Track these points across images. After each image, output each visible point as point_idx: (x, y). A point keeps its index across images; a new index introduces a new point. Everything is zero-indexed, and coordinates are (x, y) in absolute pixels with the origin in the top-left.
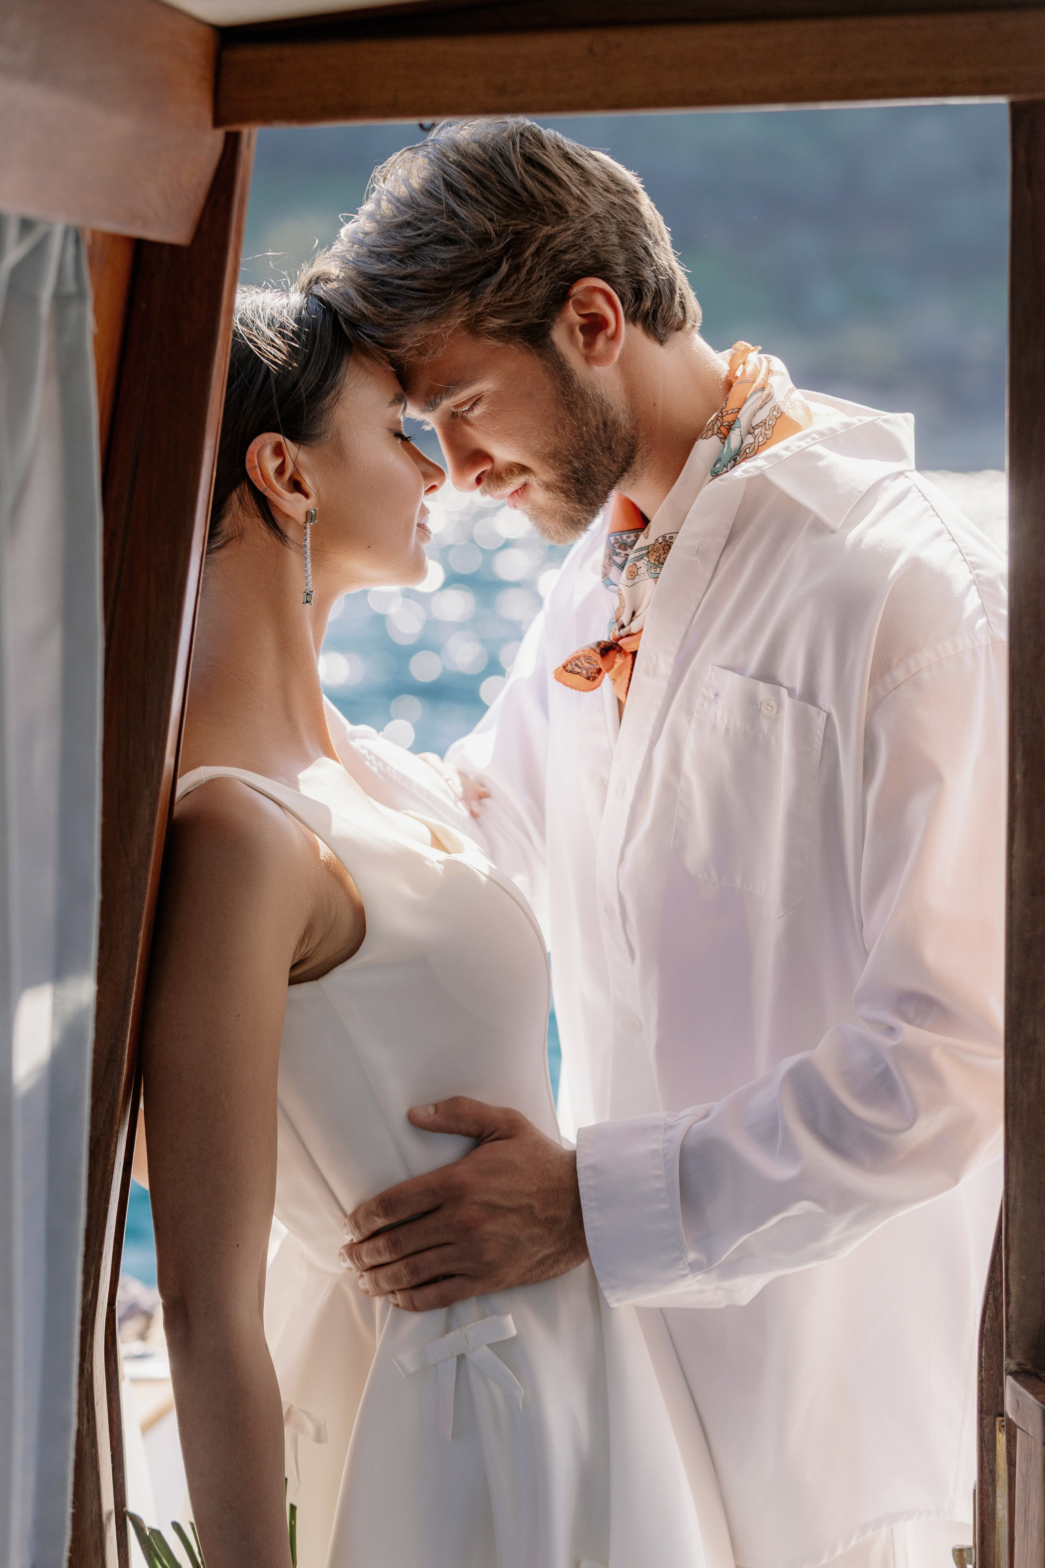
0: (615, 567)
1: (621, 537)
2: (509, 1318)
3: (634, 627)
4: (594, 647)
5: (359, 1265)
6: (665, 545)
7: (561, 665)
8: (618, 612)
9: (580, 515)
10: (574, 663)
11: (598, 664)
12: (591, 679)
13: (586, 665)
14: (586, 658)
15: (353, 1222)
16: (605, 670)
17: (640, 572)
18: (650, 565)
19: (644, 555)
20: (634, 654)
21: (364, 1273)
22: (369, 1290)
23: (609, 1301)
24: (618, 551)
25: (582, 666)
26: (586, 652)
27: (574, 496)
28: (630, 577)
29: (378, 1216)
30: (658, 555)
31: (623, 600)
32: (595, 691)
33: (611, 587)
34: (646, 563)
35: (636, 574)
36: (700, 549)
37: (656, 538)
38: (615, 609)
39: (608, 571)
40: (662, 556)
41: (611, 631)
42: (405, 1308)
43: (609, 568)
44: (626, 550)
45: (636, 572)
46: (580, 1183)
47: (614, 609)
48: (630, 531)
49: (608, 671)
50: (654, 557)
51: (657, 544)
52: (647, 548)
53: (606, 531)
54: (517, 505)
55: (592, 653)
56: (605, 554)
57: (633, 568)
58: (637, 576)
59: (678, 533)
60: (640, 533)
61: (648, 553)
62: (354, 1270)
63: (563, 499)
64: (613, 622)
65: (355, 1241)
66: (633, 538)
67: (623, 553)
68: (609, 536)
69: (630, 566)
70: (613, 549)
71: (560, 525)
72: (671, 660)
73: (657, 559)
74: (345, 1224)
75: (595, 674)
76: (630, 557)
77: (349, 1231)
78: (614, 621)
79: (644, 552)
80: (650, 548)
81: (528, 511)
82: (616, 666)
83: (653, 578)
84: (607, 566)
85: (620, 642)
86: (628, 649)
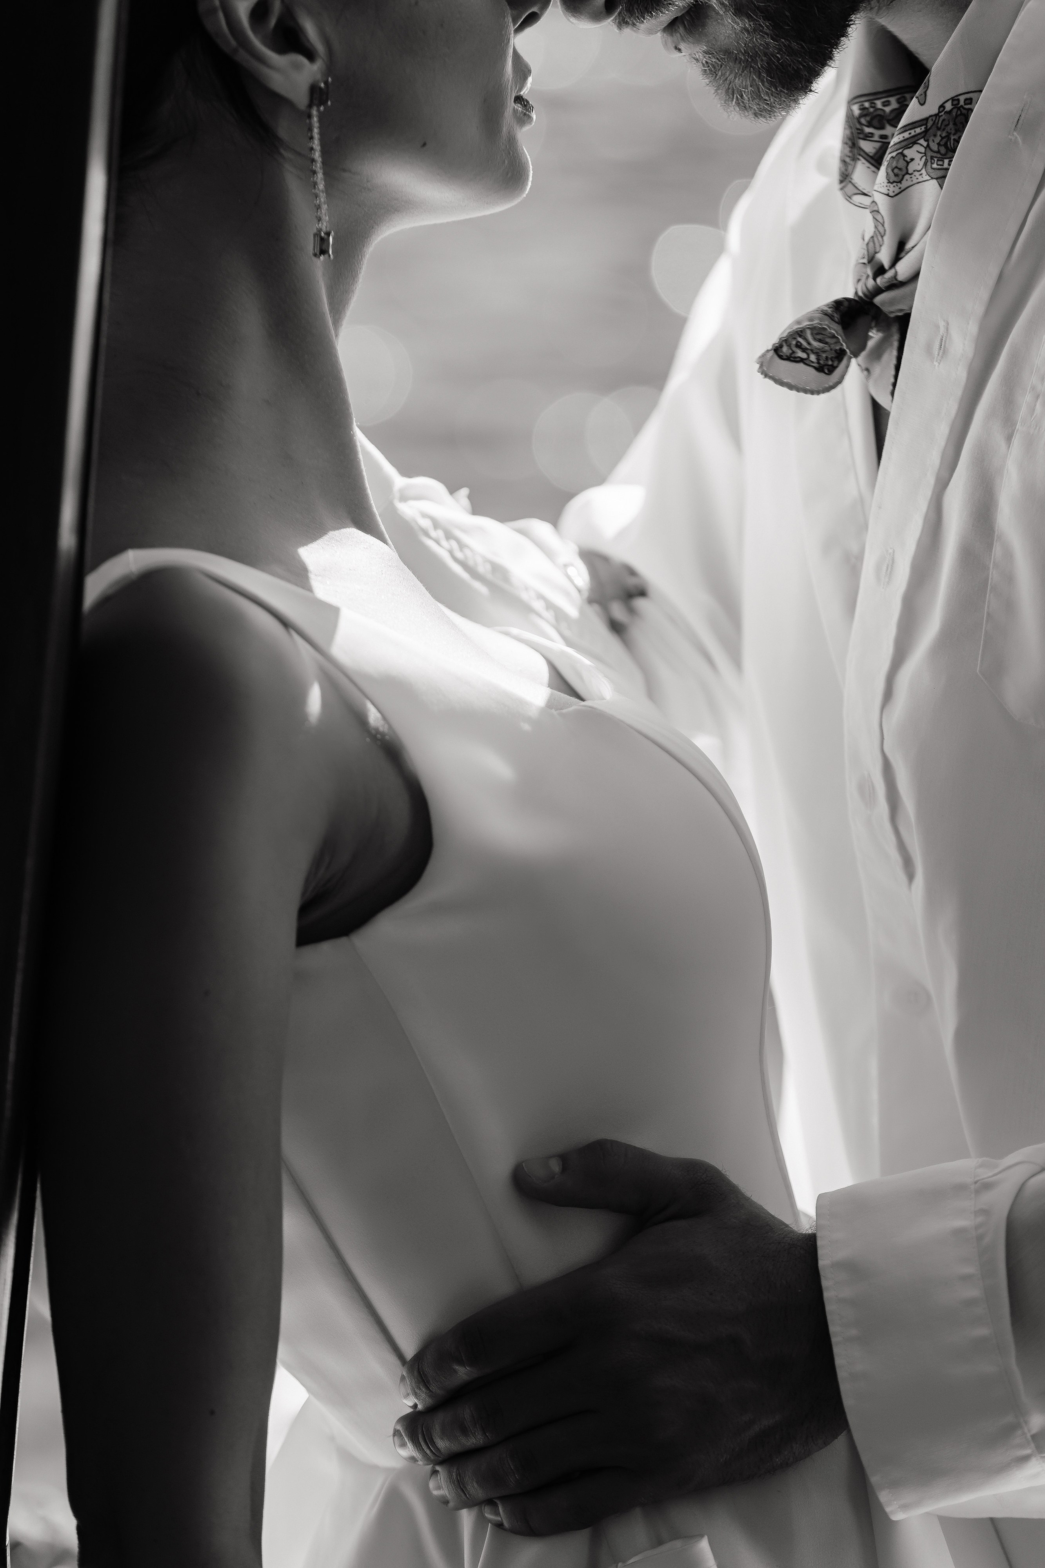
0: (863, 160)
1: (873, 105)
2: (704, 1545)
3: (903, 269)
4: (829, 311)
5: (428, 1452)
6: (957, 116)
7: (770, 347)
8: (871, 244)
9: (798, 61)
10: (794, 342)
11: (838, 342)
12: (826, 371)
13: (816, 344)
14: (815, 332)
15: (416, 1373)
16: (852, 353)
17: (912, 167)
18: (929, 154)
19: (919, 137)
20: (903, 321)
21: (438, 1468)
22: (449, 1497)
23: (888, 1509)
24: (868, 130)
25: (808, 347)
26: (816, 322)
27: (788, 25)
28: (893, 178)
29: (461, 1363)
30: (944, 134)
31: (881, 221)
32: (833, 392)
33: (858, 199)
34: (922, 150)
35: (904, 172)
36: (1022, 118)
37: (940, 103)
38: (867, 238)
39: (850, 168)
40: (952, 137)
41: (859, 280)
42: (515, 1531)
43: (852, 163)
44: (882, 127)
45: (904, 169)
46: (826, 1295)
47: (863, 239)
48: (888, 93)
49: (856, 355)
50: (938, 139)
51: (943, 113)
52: (925, 122)
53: (845, 92)
54: (682, 46)
55: (826, 323)
56: (844, 137)
57: (898, 161)
58: (907, 177)
59: (981, 91)
60: (908, 96)
61: (926, 131)
62: (420, 1463)
63: (768, 31)
64: (864, 264)
65: (420, 1407)
66: (894, 104)
67: (877, 133)
68: (851, 102)
69: (892, 157)
70: (858, 126)
71: (763, 82)
72: (973, 328)
73: (942, 143)
74: (403, 1378)
75: (832, 361)
76: (894, 141)
77: (409, 1391)
78: (865, 261)
79: (918, 130)
80: (930, 123)
81: (700, 56)
82: (871, 344)
83: (937, 179)
84: (848, 160)
85: (878, 300)
86: (892, 312)
